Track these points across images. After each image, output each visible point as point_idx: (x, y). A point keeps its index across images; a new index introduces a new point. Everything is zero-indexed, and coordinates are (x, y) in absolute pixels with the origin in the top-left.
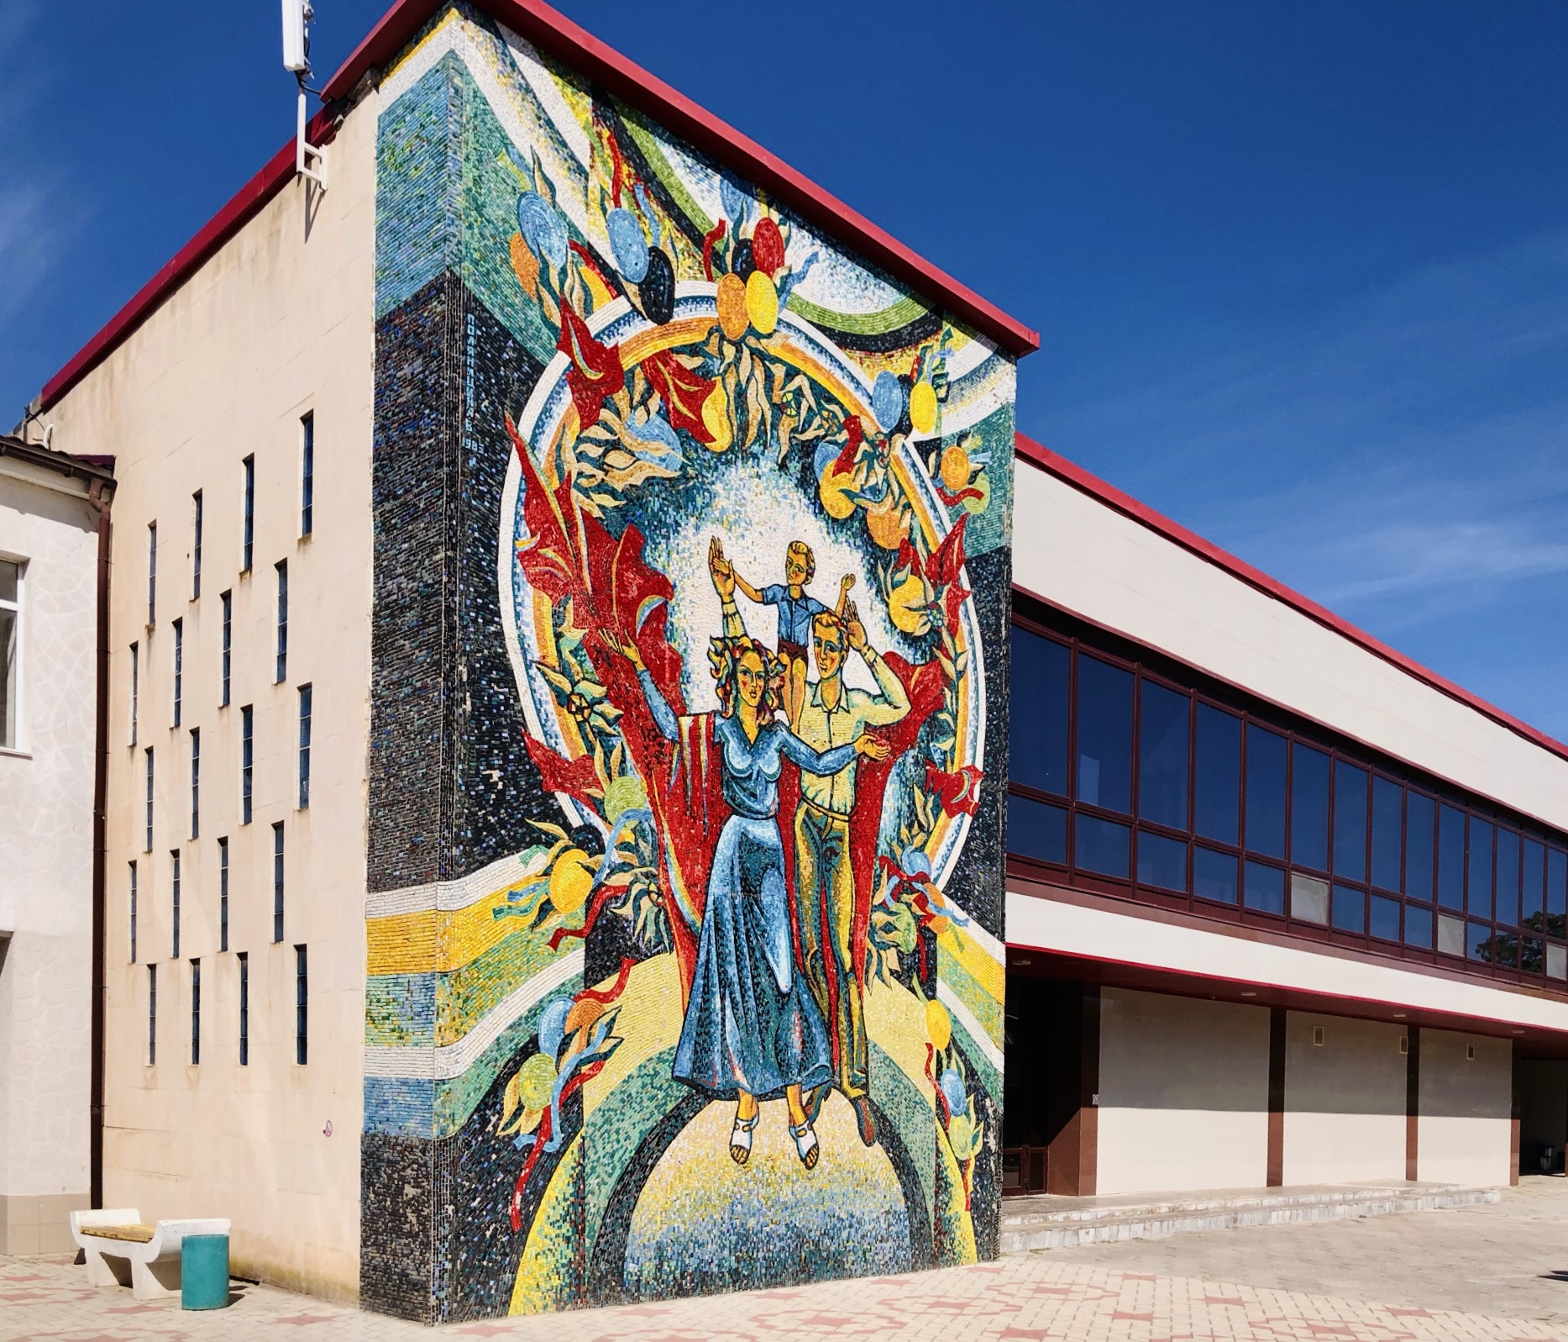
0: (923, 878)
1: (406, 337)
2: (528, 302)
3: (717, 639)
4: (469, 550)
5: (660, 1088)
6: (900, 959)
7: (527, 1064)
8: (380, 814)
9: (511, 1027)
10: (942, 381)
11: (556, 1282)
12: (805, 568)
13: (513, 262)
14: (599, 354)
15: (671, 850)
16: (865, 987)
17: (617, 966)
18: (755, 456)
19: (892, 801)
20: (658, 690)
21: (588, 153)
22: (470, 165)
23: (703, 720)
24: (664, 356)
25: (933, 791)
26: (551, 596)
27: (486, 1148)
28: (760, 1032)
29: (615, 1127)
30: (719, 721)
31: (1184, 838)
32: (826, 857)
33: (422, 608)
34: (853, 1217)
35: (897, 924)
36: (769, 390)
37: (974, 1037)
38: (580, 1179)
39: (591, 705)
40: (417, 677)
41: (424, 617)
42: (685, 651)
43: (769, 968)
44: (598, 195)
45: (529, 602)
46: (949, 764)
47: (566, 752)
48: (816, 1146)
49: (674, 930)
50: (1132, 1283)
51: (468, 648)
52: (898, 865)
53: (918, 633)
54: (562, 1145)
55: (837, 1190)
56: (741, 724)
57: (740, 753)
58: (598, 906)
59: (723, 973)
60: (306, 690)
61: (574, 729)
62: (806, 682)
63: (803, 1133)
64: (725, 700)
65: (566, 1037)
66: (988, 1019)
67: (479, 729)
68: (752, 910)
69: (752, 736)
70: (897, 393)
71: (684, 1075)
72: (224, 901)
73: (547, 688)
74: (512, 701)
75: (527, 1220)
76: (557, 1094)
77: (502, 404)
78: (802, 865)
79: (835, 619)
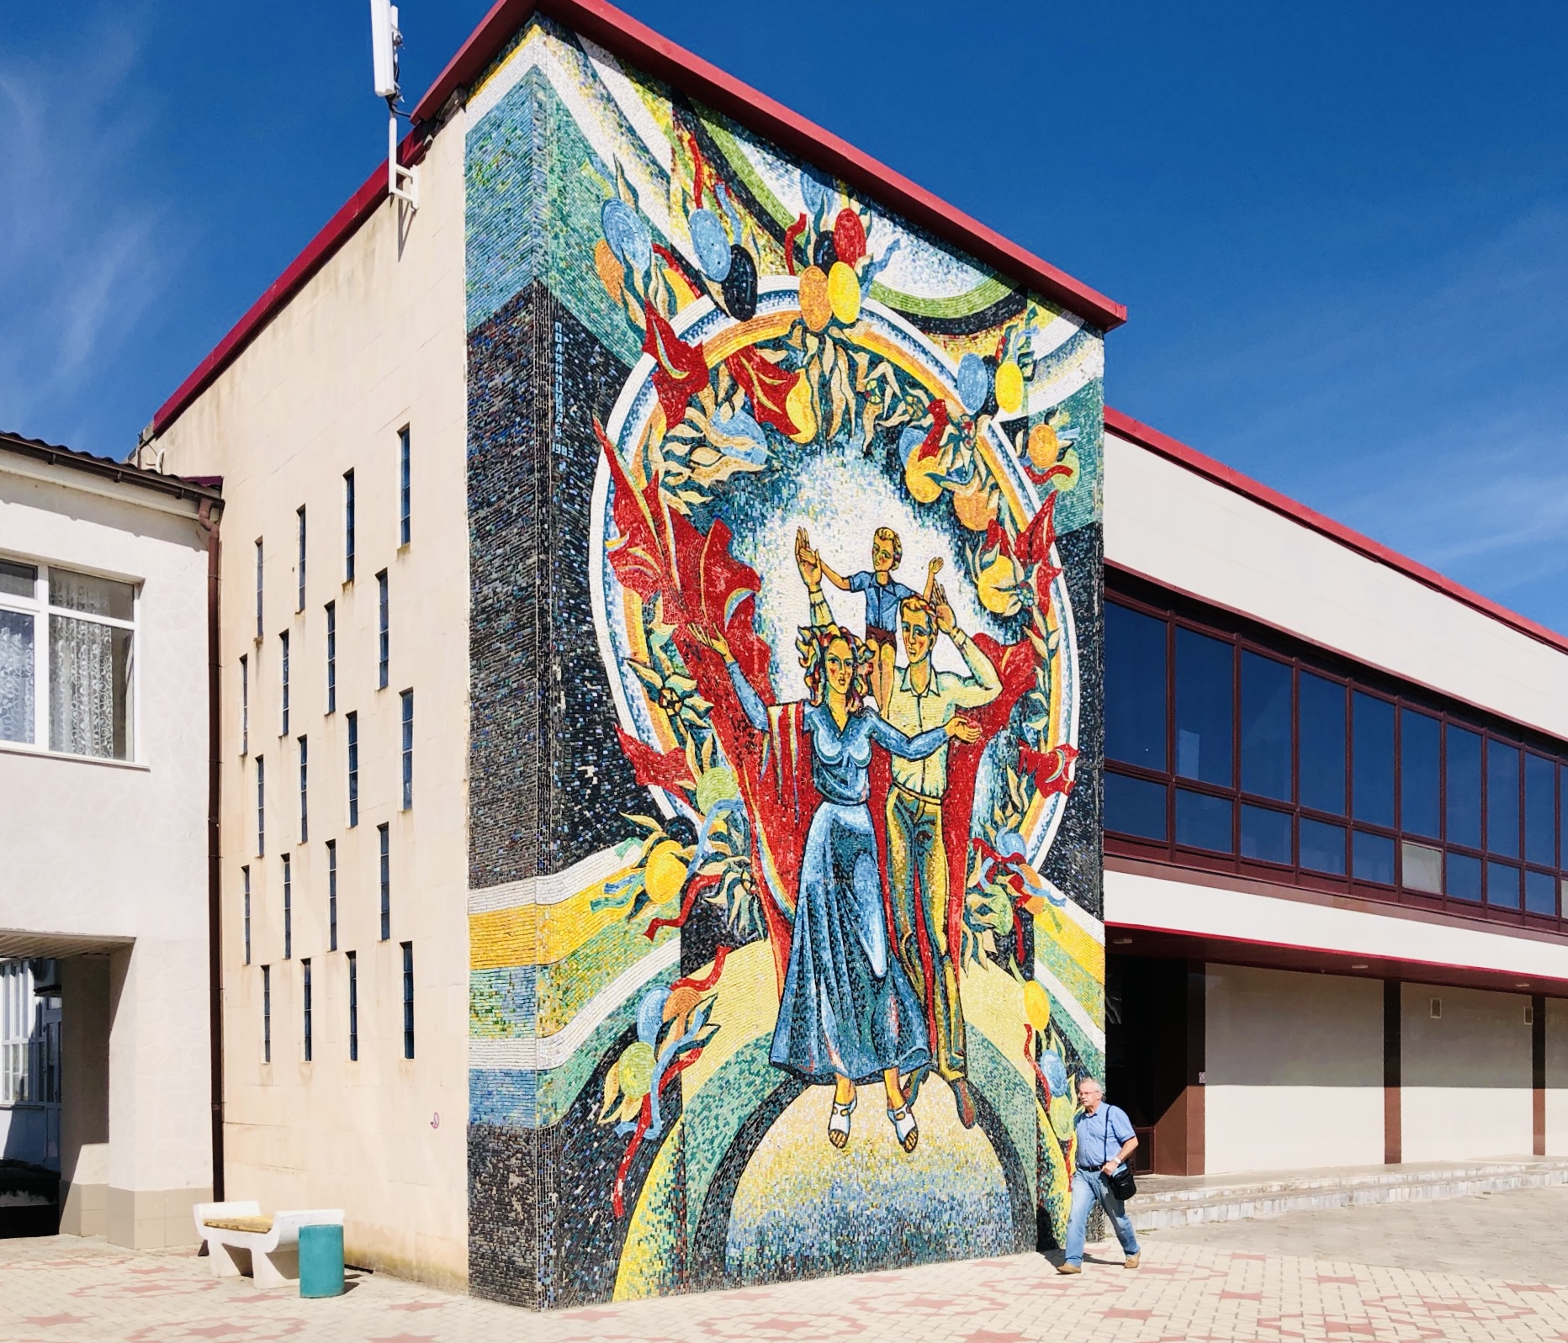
0: (1018, 859)
1: (496, 347)
2: (613, 307)
3: (805, 628)
4: (561, 553)
5: (758, 1074)
6: (996, 941)
7: (626, 1052)
8: (480, 812)
9: (610, 1017)
10: (1026, 360)
11: (658, 1267)
12: (892, 553)
13: (598, 268)
14: (685, 354)
15: (763, 838)
16: (961, 969)
17: (714, 954)
18: (839, 445)
19: (984, 782)
20: (747, 681)
21: (670, 156)
22: (554, 177)
23: (792, 709)
24: (747, 352)
25: (1026, 771)
26: (641, 594)
27: (589, 1135)
28: (856, 1016)
29: (714, 1113)
30: (808, 709)
31: (1288, 811)
32: (919, 840)
33: (517, 611)
34: (953, 1199)
35: (992, 906)
36: (853, 379)
37: (1072, 1016)
38: (680, 1165)
39: (681, 699)
40: (513, 678)
41: (519, 620)
42: (773, 642)
43: (863, 953)
44: (680, 198)
45: (619, 600)
46: (1042, 743)
47: (658, 747)
48: (915, 1129)
49: (768, 918)
50: (1240, 1264)
51: (561, 648)
52: (992, 848)
53: (1008, 613)
54: (662, 1132)
55: (938, 1173)
56: (830, 711)
57: (829, 741)
58: (692, 896)
59: (817, 958)
60: (407, 695)
61: (666, 722)
62: (895, 667)
63: (901, 1116)
64: (814, 689)
65: (664, 1025)
66: (1088, 1000)
67: (574, 726)
68: (845, 896)
69: (841, 723)
70: (982, 375)
71: (781, 1061)
72: (333, 902)
73: (638, 684)
74: (605, 698)
75: (630, 1207)
76: (656, 1081)
77: (590, 408)
78: (895, 850)
79: (923, 603)
